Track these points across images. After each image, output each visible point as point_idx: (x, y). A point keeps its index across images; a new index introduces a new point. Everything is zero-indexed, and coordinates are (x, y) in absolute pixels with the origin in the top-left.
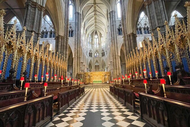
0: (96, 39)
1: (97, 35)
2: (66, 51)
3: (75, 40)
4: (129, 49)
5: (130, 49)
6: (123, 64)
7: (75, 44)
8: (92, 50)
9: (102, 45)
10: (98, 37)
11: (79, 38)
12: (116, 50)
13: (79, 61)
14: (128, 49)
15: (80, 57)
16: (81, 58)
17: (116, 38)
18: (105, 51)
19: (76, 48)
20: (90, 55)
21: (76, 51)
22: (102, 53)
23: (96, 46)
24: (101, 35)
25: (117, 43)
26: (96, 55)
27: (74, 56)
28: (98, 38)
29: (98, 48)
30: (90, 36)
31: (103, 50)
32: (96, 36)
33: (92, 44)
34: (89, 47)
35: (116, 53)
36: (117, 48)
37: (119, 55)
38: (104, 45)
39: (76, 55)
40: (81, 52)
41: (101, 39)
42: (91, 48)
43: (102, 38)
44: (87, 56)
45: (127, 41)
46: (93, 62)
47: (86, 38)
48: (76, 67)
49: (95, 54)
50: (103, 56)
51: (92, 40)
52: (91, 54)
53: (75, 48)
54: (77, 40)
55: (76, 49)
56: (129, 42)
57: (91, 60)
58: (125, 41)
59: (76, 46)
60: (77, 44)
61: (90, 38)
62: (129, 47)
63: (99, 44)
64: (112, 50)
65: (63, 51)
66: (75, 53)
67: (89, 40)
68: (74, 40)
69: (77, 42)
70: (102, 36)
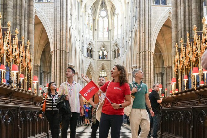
0: (103, 18)
1: (106, 10)
2: (29, 23)
3: (55, 10)
4: (185, 25)
5: (187, 26)
6: (157, 74)
7: (55, 21)
8: (94, 42)
9: (115, 34)
10: (107, 14)
11: (64, 7)
12: (147, 39)
13: (64, 60)
14: (183, 26)
15: (68, 51)
16: (68, 54)
17: (150, 11)
18: (120, 46)
19: (58, 29)
20: (90, 53)
21: (58, 36)
22: (115, 51)
23: (103, 36)
24: (115, 11)
25: (150, 24)
26: (101, 53)
27: (52, 49)
28: (108, 17)
29: (106, 40)
30: (89, 11)
31: (117, 45)
32: (103, 13)
33: (94, 30)
34: (88, 35)
35: (147, 46)
36: (150, 34)
37: (153, 50)
38: (120, 32)
39: (58, 46)
40: (68, 40)
41: (112, 20)
42: (92, 38)
43: (116, 16)
44: (83, 55)
45: (182, 5)
46: (94, 68)
47: (81, 14)
48: (58, 73)
49: (99, 52)
50: (115, 57)
51: (94, 20)
52: (92, 51)
53: (55, 31)
54: (59, 9)
55: (58, 31)
56: (187, 8)
57: (90, 65)
58: (176, 7)
59: (59, 24)
60: (59, 19)
61: (90, 16)
62: (185, 21)
63: (109, 31)
64: (138, 39)
65: (21, 20)
66: (55, 41)
67: (88, 19)
68: (53, 10)
69: (59, 16)
70: (117, 12)
